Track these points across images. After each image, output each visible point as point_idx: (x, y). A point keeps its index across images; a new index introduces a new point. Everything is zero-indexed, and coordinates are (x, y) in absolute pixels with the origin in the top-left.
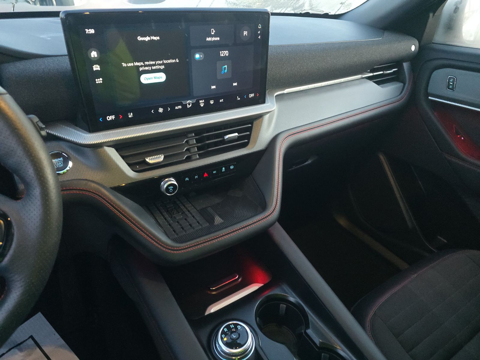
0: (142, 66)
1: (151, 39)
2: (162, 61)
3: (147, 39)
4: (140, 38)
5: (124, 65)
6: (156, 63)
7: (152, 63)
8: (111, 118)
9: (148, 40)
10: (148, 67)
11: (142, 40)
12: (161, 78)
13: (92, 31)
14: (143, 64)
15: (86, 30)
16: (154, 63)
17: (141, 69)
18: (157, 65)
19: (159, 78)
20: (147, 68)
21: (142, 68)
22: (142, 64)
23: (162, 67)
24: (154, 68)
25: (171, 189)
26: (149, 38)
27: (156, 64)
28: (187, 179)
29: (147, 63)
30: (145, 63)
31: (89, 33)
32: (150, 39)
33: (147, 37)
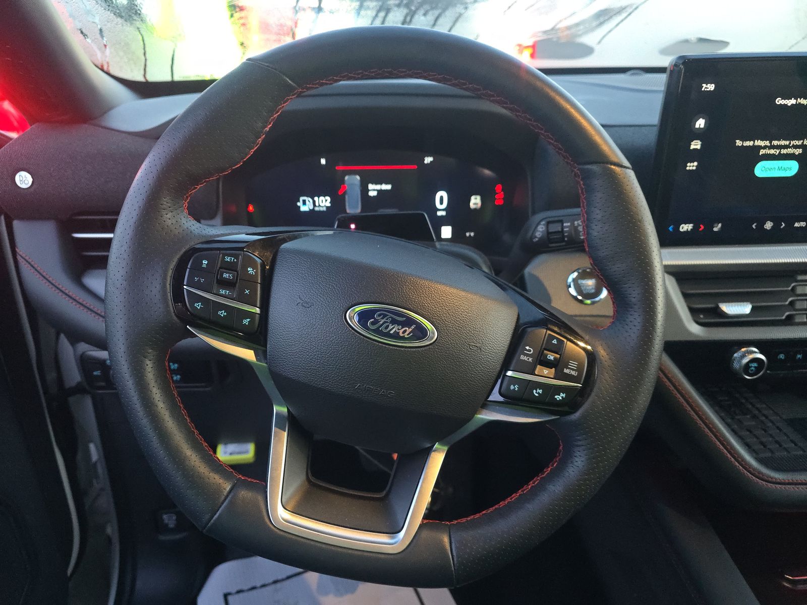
0: (765, 147)
1: (798, 103)
2: (802, 141)
3: (791, 102)
4: (779, 101)
5: (739, 143)
6: (790, 143)
7: (783, 143)
8: (686, 227)
9: (792, 105)
10: (775, 150)
11: (783, 103)
12: (790, 168)
13: (711, 87)
14: (769, 145)
15: (703, 85)
16: (787, 143)
17: (762, 152)
18: (790, 147)
19: (785, 170)
20: (772, 151)
21: (765, 150)
22: (767, 143)
23: (798, 151)
24: (784, 151)
25: (753, 368)
26: (795, 101)
27: (791, 145)
28: (782, 356)
29: (775, 143)
30: (773, 142)
31: (705, 90)
32: (795, 103)
33: (793, 99)
